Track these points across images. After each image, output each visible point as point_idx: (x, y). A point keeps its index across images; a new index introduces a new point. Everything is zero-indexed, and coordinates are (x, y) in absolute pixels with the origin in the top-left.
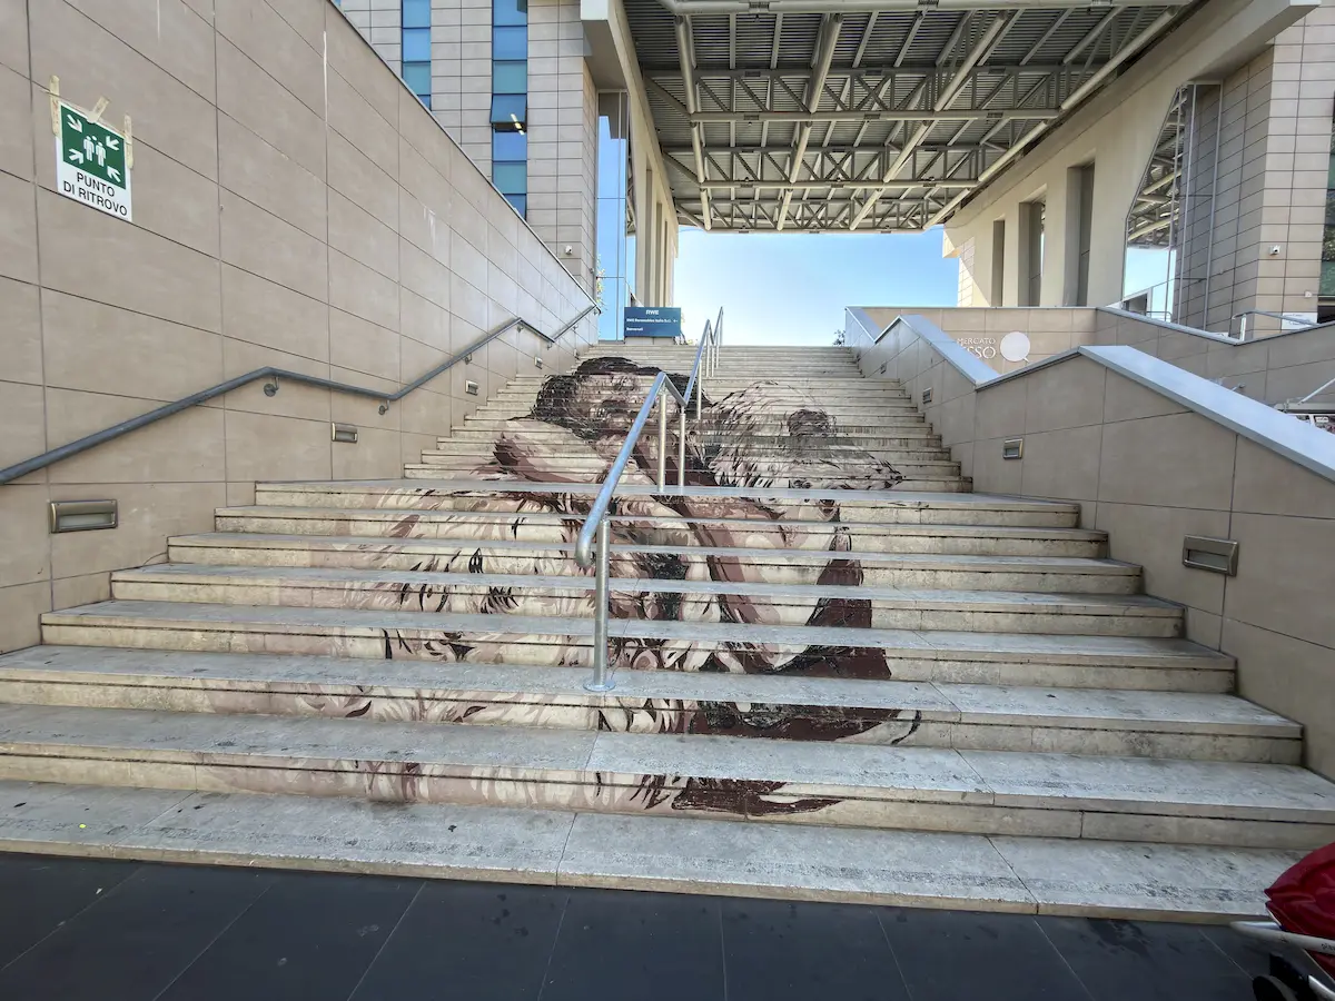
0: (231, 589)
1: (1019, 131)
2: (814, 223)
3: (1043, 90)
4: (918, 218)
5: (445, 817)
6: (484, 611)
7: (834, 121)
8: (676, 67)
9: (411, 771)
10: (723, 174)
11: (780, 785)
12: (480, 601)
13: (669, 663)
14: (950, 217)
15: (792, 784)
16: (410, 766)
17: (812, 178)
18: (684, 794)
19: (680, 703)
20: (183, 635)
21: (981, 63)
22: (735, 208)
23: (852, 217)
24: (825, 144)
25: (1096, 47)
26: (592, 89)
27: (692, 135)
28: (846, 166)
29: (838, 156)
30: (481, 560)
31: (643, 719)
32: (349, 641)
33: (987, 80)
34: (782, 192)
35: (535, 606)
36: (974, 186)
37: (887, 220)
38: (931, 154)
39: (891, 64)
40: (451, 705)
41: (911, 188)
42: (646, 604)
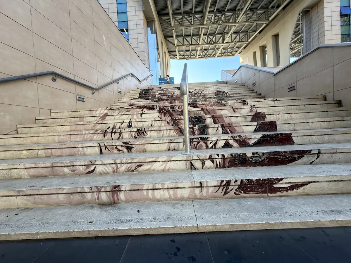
0: (40, 138)
1: (258, 27)
2: (206, 56)
3: (264, 15)
4: (233, 53)
5: (134, 207)
6: (135, 138)
7: (210, 26)
8: (168, 14)
9: (116, 189)
10: (181, 43)
11: (281, 179)
12: (134, 134)
13: (210, 146)
14: (241, 52)
15: (287, 178)
16: (116, 187)
17: (205, 43)
18: (240, 187)
19: (223, 155)
20: (18, 152)
21: (248, 9)
22: (185, 53)
23: (216, 54)
24: (208, 34)
25: (277, 3)
26: (145, 20)
27: (172, 33)
28: (214, 39)
29: (211, 37)
30: (132, 124)
31: (208, 163)
32: (85, 149)
33: (249, 13)
34: (197, 47)
35: (154, 134)
36: (247, 43)
37: (225, 54)
38: (235, 35)
39: (224, 11)
40: (129, 165)
41: (231, 44)
42: (195, 130)
